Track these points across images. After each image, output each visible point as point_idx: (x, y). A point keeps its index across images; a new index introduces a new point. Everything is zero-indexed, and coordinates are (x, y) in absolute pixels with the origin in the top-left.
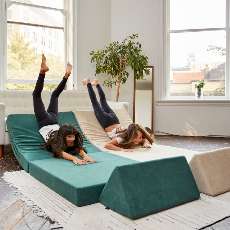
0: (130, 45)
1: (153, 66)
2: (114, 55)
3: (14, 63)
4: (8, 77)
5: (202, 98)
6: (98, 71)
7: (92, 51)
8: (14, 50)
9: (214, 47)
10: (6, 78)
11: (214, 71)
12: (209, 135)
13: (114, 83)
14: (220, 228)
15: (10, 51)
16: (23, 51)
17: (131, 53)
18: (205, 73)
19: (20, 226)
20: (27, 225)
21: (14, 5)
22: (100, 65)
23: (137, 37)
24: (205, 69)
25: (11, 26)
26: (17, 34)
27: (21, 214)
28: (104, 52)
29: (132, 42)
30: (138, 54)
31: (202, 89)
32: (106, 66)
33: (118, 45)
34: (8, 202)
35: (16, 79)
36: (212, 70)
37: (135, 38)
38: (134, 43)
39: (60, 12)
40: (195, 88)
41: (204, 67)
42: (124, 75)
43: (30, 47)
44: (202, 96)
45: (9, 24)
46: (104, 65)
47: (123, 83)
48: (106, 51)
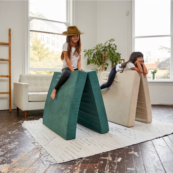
0: (109, 46)
1: (124, 60)
2: (99, 52)
3: (34, 57)
4: (31, 66)
5: (155, 80)
6: (89, 63)
7: (85, 50)
8: (35, 49)
9: (163, 47)
10: (29, 67)
11: (163, 63)
12: (159, 104)
13: (99, 70)
14: (167, 163)
15: (32, 50)
16: (40, 49)
17: (110, 51)
18: (157, 64)
19: (38, 163)
20: (42, 162)
21: (34, 20)
22: (90, 59)
23: (114, 40)
24: (157, 61)
25: (32, 33)
26: (36, 38)
27: (39, 155)
28: (92, 50)
29: (110, 44)
30: (114, 52)
31: (155, 74)
32: (94, 59)
33: (101, 46)
34: (30, 148)
35: (36, 68)
36: (162, 62)
37: (112, 41)
38: (112, 45)
39: (64, 25)
40: (151, 73)
41: (156, 60)
42: (105, 65)
43: (45, 47)
44: (155, 78)
45: (31, 32)
46: (93, 59)
47: (105, 70)
48: (94, 49)
